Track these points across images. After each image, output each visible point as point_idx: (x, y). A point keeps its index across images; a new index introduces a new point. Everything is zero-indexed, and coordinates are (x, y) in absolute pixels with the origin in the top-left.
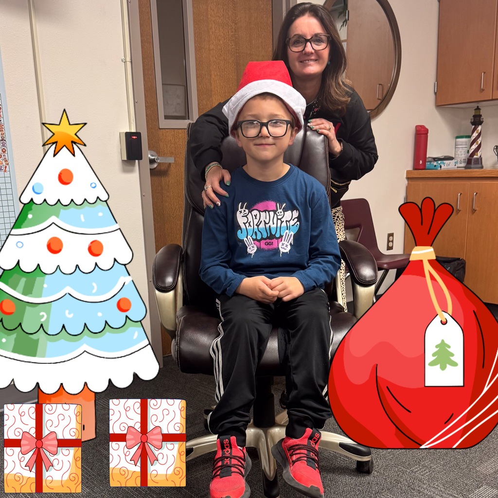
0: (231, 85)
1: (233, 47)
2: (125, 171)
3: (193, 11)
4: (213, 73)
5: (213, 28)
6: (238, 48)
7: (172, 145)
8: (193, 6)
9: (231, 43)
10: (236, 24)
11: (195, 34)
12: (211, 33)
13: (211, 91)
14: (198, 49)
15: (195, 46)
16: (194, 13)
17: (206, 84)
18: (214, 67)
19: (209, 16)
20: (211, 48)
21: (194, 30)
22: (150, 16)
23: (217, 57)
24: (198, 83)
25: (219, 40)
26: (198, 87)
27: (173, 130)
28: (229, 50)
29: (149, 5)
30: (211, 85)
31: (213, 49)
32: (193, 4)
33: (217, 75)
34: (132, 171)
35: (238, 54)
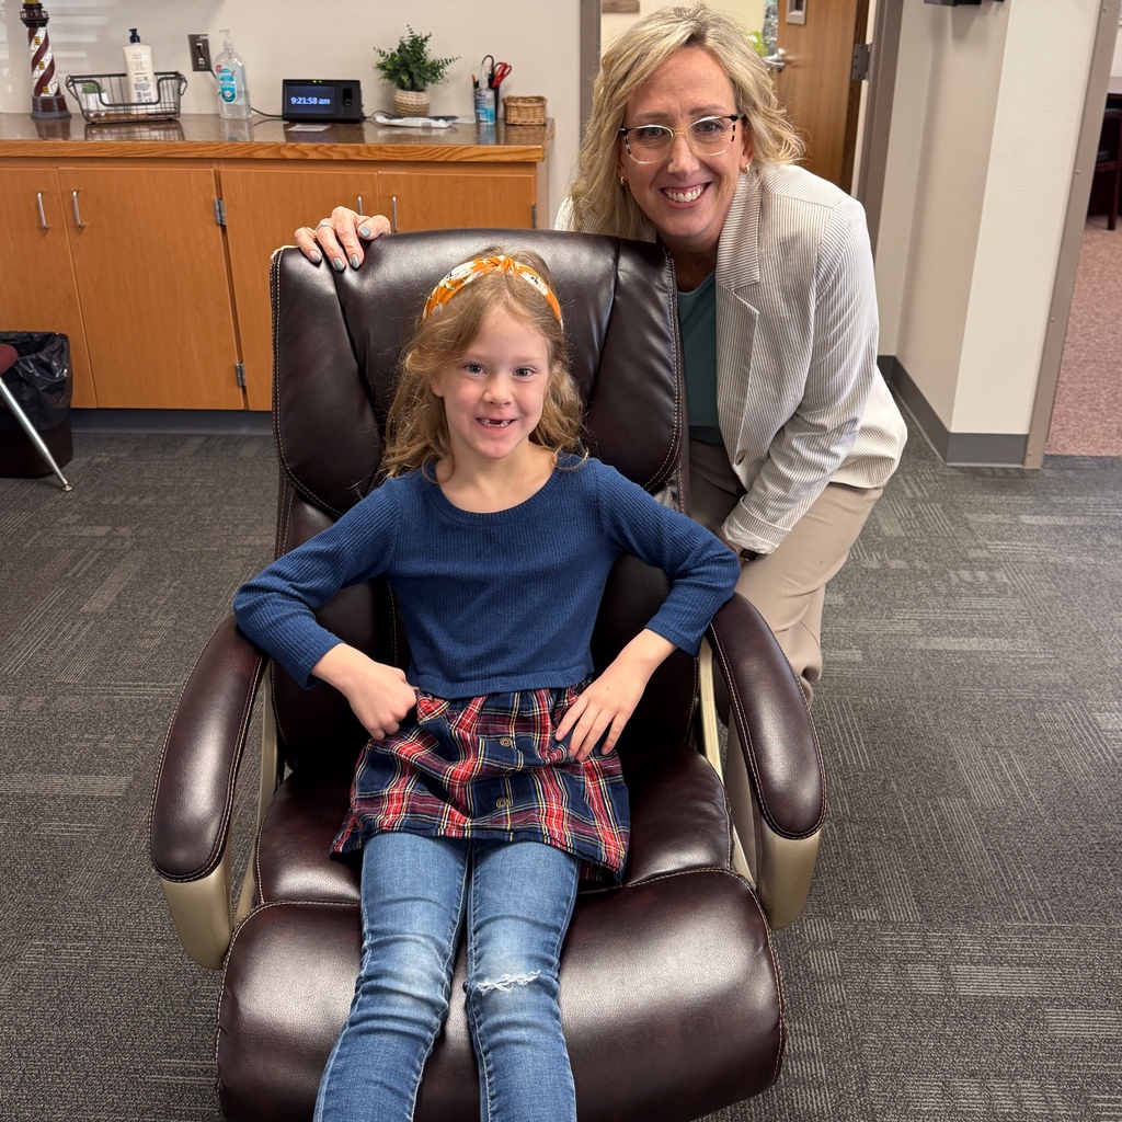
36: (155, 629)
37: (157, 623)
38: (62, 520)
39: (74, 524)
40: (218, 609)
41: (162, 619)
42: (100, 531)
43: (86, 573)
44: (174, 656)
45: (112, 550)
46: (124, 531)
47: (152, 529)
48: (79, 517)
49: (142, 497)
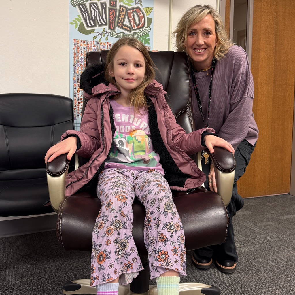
0: (271, 46)
1: (274, 25)
3: (254, 6)
4: (262, 39)
5: (264, 15)
6: (277, 26)
8: (254, 3)
9: (273, 23)
10: (277, 13)
11: (253, 18)
12: (262, 18)
13: (260, 49)
14: (254, 27)
15: (253, 25)
16: (254, 7)
17: (257, 45)
18: (263, 36)
19: (262, 9)
20: (262, 26)
21: (253, 16)
22: (230, 8)
23: (265, 31)
24: (253, 44)
25: (267, 22)
26: (252, 47)
28: (272, 27)
29: (229, 3)
30: (260, 46)
31: (263, 26)
32: (254, 2)
33: (264, 40)
35: (277, 30)
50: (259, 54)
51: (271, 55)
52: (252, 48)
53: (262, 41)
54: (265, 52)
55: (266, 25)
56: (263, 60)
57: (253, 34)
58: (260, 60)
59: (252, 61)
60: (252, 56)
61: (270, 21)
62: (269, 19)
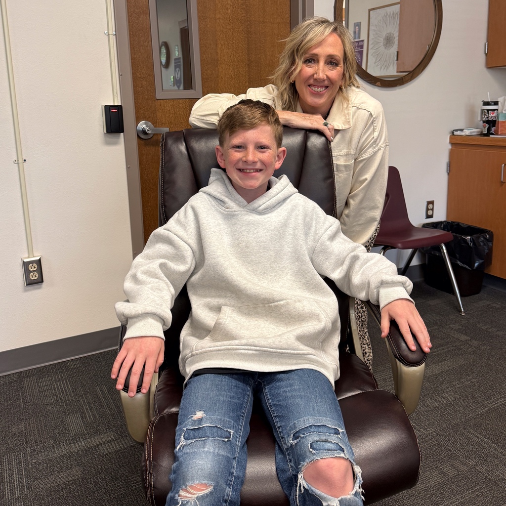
0: (240, 54)
1: (243, 15)
2: (108, 143)
4: (219, 42)
6: (249, 16)
7: (171, 116)
9: (241, 11)
13: (217, 60)
18: (221, 36)
20: (217, 17)
23: (224, 26)
24: (202, 53)
25: (227, 9)
27: (172, 100)
28: (238, 19)
30: (217, 54)
31: (220, 18)
33: (224, 44)
34: (115, 143)
35: (249, 22)
36: (442, 397)
37: (446, 395)
38: (451, 326)
39: (455, 330)
40: (482, 405)
41: (450, 395)
42: (463, 338)
43: (438, 354)
44: (437, 416)
45: (460, 349)
46: (475, 343)
47: (488, 347)
48: (460, 327)
49: (499, 330)
50: (217, 69)
51: (241, 70)
52: (201, 60)
53: (220, 46)
54: (228, 65)
55: (227, 16)
56: (225, 81)
57: (200, 34)
58: (220, 81)
59: (202, 83)
60: (202, 74)
61: (233, 8)
62: (231, 3)
